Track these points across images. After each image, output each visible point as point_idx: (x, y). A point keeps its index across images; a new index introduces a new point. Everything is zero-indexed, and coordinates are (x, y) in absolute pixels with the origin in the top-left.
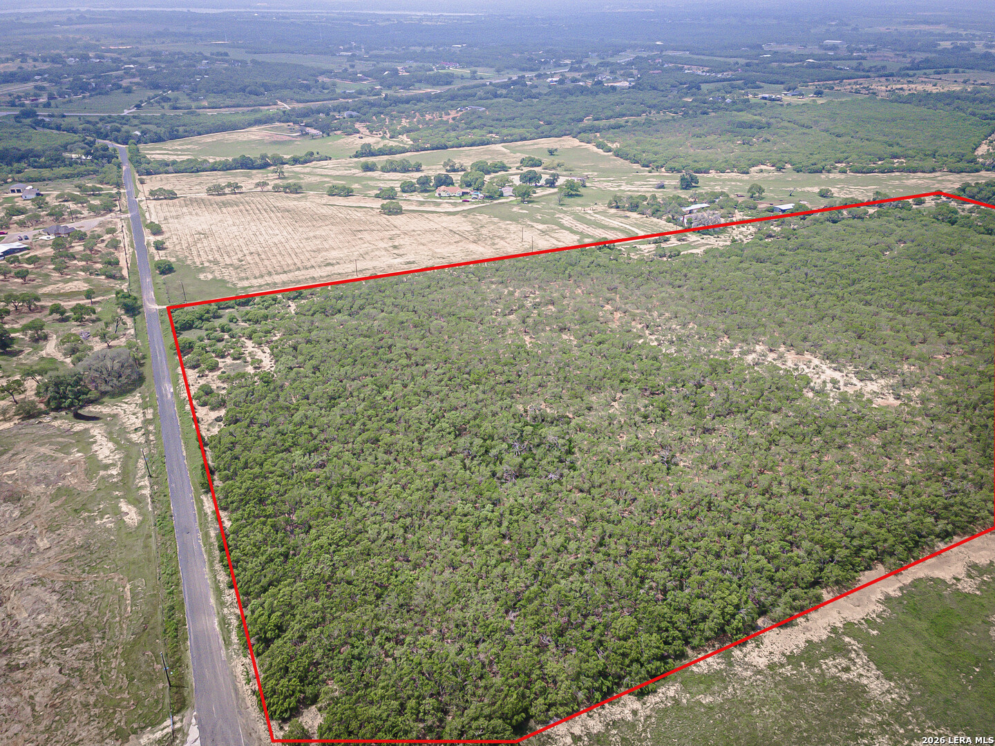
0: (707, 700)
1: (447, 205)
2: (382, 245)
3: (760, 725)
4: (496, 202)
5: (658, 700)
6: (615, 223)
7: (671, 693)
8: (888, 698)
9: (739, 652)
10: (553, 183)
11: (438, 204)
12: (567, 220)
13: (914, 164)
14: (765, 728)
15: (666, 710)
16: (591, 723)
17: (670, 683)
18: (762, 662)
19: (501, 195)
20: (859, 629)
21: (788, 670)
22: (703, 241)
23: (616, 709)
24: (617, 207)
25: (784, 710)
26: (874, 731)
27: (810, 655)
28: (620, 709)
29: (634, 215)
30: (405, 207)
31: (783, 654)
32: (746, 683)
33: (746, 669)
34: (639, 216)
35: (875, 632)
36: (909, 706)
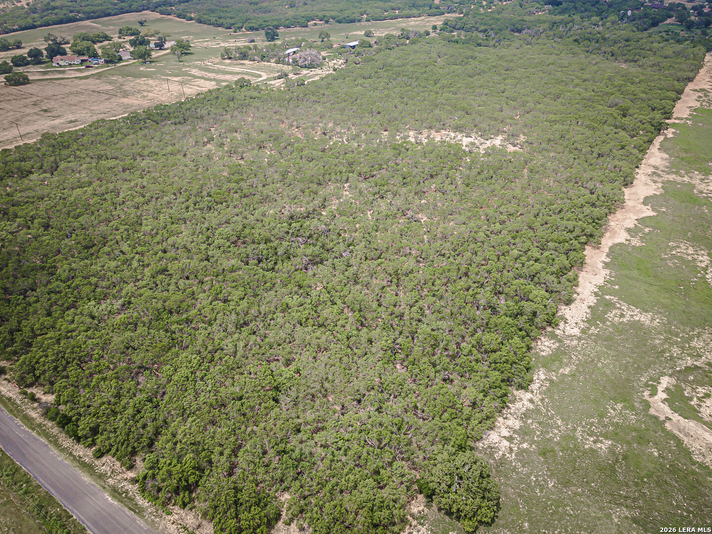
0: (567, 371)
1: (72, 72)
2: (28, 111)
3: (608, 372)
4: (118, 65)
5: (539, 385)
6: (237, 69)
7: (543, 377)
8: (655, 322)
9: (559, 331)
10: (163, 46)
11: (63, 72)
12: (194, 72)
13: (406, 12)
14: (612, 373)
15: (549, 390)
16: (510, 423)
17: (537, 370)
18: (576, 331)
19: (120, 59)
20: (609, 288)
21: (593, 330)
22: (312, 73)
23: (518, 405)
24: (230, 58)
25: (613, 356)
26: (666, 346)
27: (596, 315)
28: (520, 404)
29: (246, 62)
30: (30, 78)
31: (583, 321)
32: (579, 349)
33: (572, 340)
34: (251, 63)
35: (617, 287)
36: (669, 323)
